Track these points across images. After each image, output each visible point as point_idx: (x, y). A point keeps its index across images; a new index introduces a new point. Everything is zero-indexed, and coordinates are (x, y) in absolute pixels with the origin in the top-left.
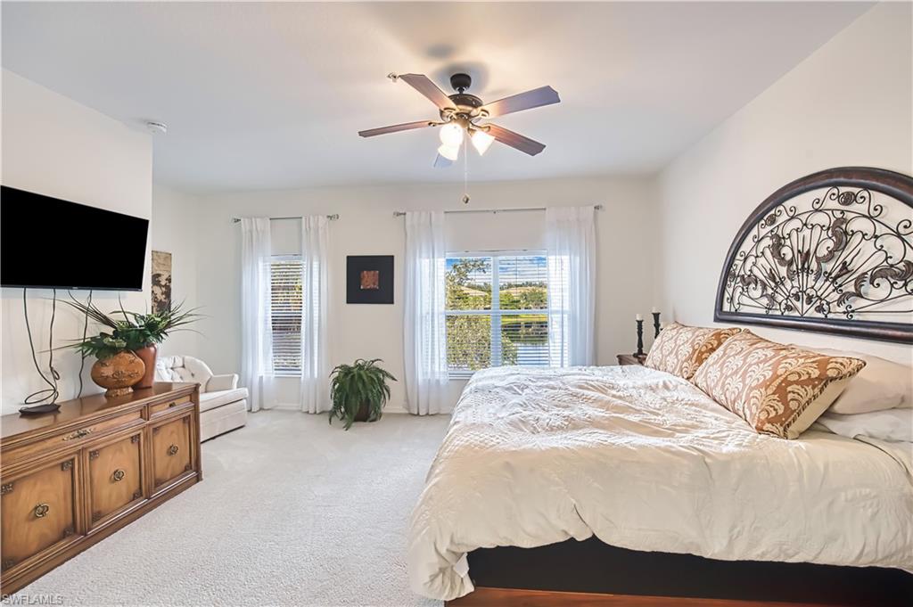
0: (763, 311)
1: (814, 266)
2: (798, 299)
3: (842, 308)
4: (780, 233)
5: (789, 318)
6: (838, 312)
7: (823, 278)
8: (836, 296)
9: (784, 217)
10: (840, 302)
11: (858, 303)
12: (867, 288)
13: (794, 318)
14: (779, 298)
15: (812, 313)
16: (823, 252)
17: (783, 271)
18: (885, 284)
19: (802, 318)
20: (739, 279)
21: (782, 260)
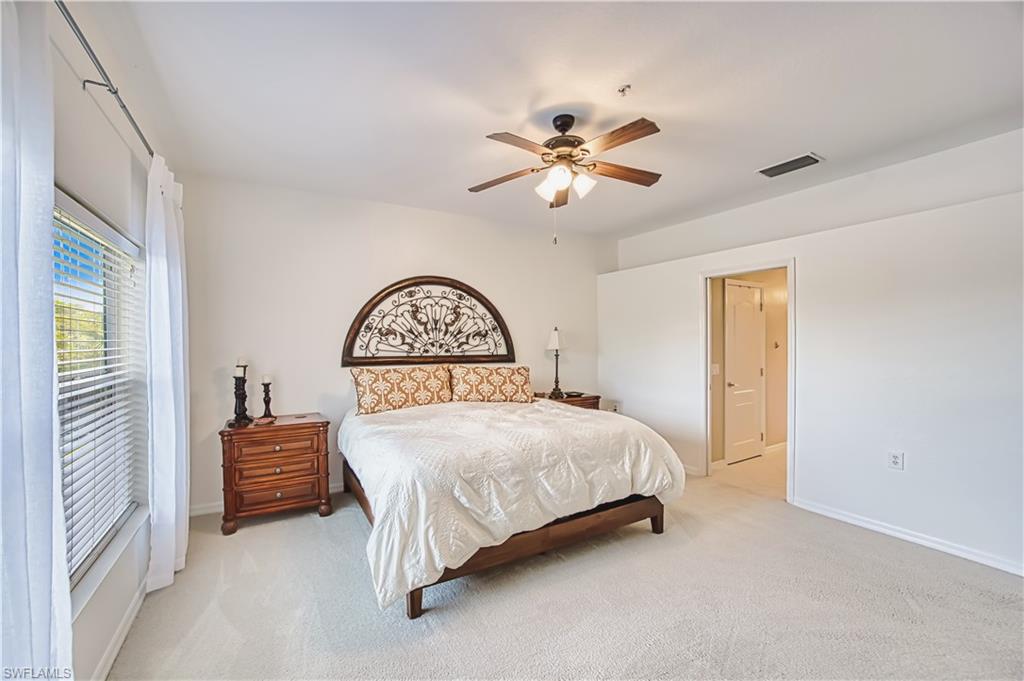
0: (405, 354)
1: (443, 328)
2: (433, 345)
3: (460, 350)
4: (418, 304)
5: (426, 357)
6: (457, 352)
7: (449, 335)
8: (456, 344)
9: (421, 295)
10: (459, 347)
11: (465, 347)
12: (471, 340)
13: (430, 357)
14: (417, 345)
15: (443, 353)
16: (448, 321)
17: (421, 329)
18: (478, 338)
19: (436, 357)
20: (376, 331)
21: (420, 322)
